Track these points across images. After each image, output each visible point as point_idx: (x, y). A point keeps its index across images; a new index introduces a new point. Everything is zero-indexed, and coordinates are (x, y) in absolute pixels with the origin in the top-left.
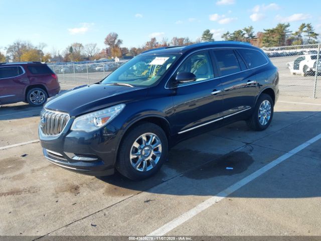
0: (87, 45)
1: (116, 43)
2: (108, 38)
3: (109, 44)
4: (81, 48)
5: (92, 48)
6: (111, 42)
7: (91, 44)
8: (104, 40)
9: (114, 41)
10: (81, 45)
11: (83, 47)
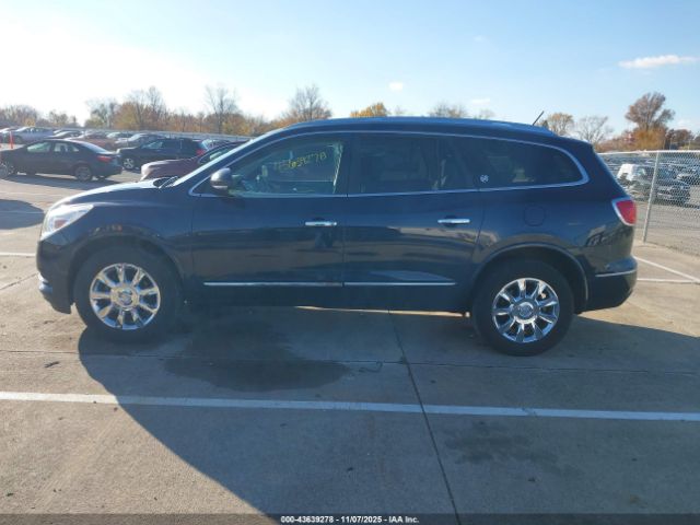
0: (585, 120)
1: (656, 118)
2: (636, 105)
3: (637, 120)
4: (568, 125)
5: (595, 126)
6: (644, 114)
7: (595, 118)
8: (627, 111)
9: (653, 113)
10: (568, 119)
11: (572, 122)
